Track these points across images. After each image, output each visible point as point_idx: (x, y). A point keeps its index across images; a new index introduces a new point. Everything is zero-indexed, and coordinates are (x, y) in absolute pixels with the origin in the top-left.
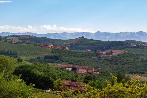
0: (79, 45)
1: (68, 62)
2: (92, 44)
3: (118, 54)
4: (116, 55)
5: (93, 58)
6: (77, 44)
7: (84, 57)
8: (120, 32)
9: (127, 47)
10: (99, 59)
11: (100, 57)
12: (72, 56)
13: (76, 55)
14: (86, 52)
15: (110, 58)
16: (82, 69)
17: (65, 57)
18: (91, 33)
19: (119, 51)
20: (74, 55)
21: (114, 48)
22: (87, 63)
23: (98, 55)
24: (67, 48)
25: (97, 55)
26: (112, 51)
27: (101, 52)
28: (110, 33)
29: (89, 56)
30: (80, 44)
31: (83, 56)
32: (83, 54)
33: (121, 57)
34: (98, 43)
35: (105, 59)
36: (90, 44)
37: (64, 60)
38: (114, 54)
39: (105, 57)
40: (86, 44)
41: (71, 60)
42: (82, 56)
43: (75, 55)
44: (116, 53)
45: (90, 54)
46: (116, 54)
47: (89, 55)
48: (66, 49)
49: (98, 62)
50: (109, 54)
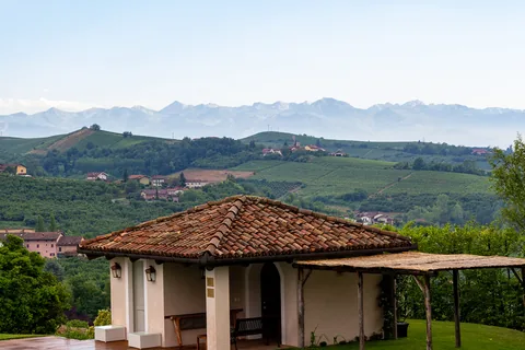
0: (81, 156)
1: (22, 220)
2: (126, 151)
3: (203, 184)
4: (196, 188)
5: (113, 201)
6: (73, 153)
7: (82, 198)
8: (255, 104)
9: (250, 158)
10: (136, 205)
11: (140, 198)
12: (40, 197)
13: (53, 195)
14: (89, 183)
15: (175, 199)
16: (42, 245)
17: (14, 204)
18: (148, 110)
19: (221, 172)
20: (45, 193)
21: (205, 162)
22: (92, 223)
23: (132, 190)
24: (21, 170)
25: (128, 191)
26: (182, 175)
27: (145, 181)
28: (219, 108)
29: (102, 197)
30: (85, 153)
31: (78, 195)
32: (77, 188)
33: (214, 197)
34: (148, 148)
35: (156, 205)
36: (118, 151)
37: (9, 214)
38: (190, 185)
39: (157, 199)
40: (106, 153)
41: (34, 214)
42: (73, 198)
43: (49, 192)
44: (200, 181)
45: (102, 190)
46: (198, 185)
47: (99, 193)
48: (19, 171)
49: (130, 215)
50: (174, 185)
